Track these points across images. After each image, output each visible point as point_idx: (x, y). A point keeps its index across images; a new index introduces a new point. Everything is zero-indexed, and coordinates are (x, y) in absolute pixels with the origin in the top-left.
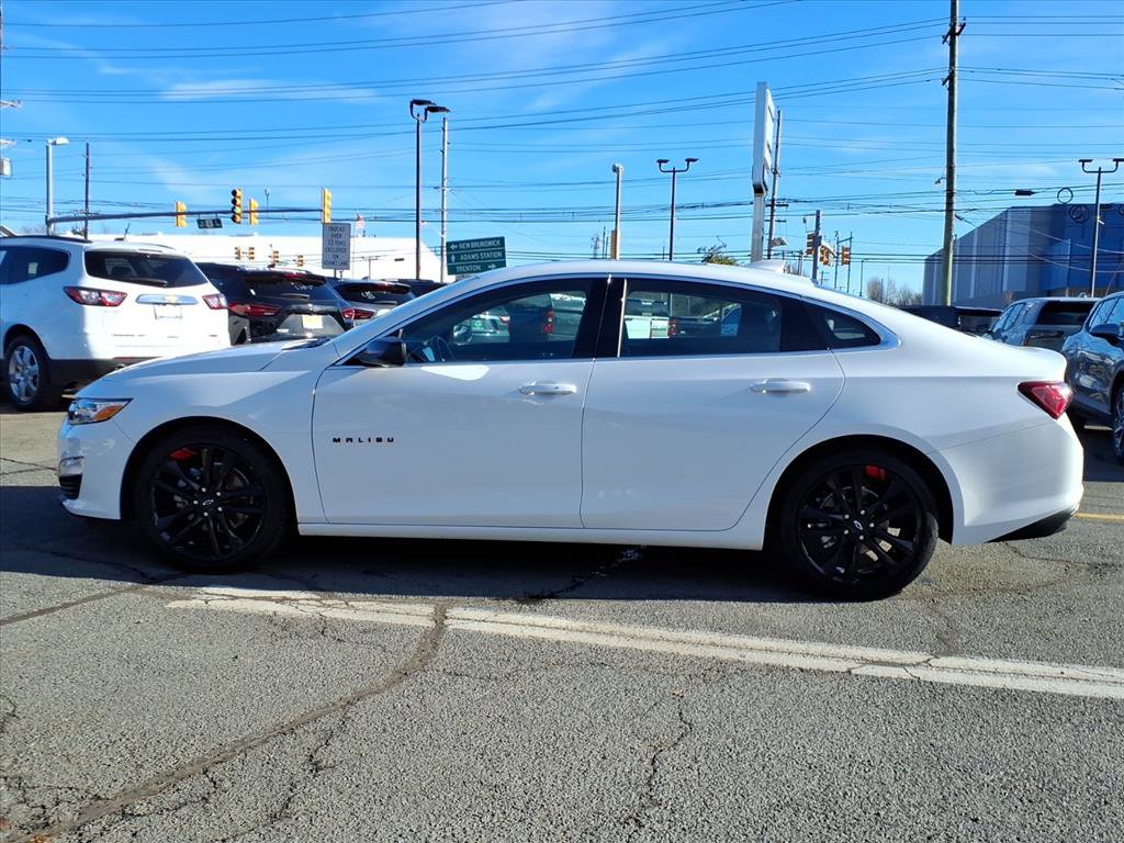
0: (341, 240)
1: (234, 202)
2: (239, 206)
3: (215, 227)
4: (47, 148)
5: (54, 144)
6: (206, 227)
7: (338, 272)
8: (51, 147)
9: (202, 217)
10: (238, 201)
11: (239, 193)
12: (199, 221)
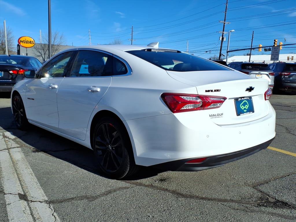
0: (277, 51)
1: (275, 43)
2: (276, 44)
3: (269, 51)
4: (229, 33)
5: (231, 32)
6: (266, 51)
7: (275, 61)
8: (230, 33)
9: (266, 48)
10: (276, 43)
11: (276, 40)
12: (265, 49)
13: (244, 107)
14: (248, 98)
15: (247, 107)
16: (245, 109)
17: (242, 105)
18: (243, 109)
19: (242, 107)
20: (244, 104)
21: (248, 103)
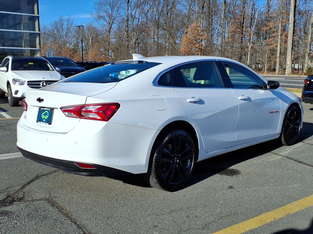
13: (44, 117)
14: (49, 109)
15: (46, 117)
16: (44, 119)
17: (43, 115)
18: (43, 118)
19: (43, 117)
20: (45, 114)
21: (49, 114)
